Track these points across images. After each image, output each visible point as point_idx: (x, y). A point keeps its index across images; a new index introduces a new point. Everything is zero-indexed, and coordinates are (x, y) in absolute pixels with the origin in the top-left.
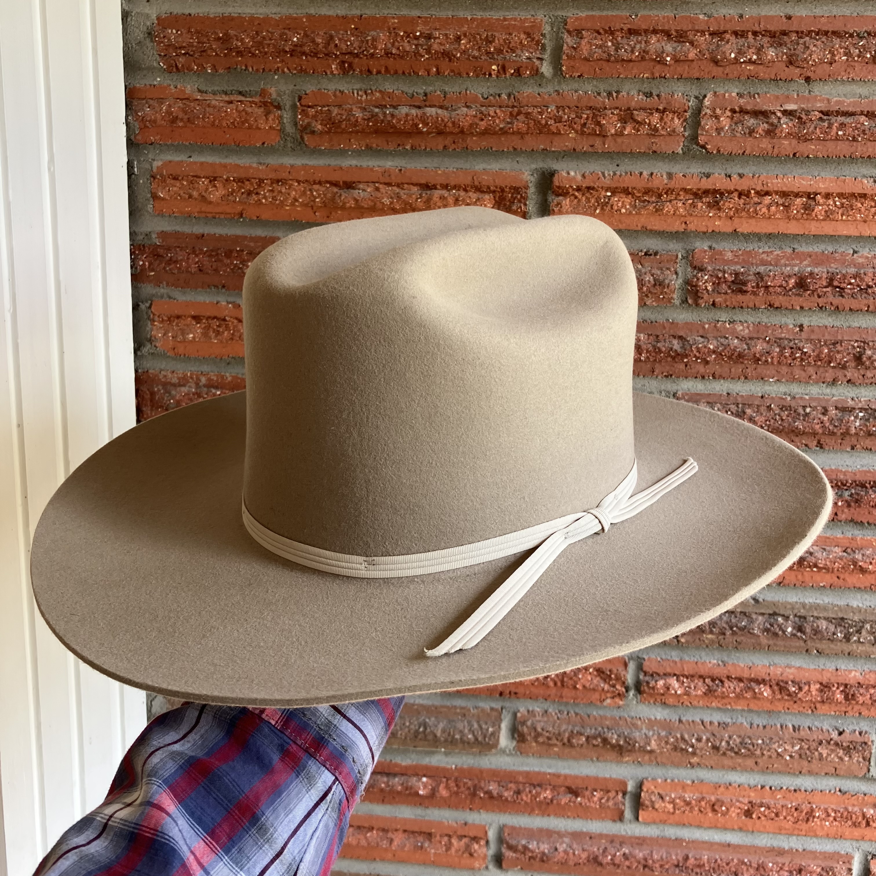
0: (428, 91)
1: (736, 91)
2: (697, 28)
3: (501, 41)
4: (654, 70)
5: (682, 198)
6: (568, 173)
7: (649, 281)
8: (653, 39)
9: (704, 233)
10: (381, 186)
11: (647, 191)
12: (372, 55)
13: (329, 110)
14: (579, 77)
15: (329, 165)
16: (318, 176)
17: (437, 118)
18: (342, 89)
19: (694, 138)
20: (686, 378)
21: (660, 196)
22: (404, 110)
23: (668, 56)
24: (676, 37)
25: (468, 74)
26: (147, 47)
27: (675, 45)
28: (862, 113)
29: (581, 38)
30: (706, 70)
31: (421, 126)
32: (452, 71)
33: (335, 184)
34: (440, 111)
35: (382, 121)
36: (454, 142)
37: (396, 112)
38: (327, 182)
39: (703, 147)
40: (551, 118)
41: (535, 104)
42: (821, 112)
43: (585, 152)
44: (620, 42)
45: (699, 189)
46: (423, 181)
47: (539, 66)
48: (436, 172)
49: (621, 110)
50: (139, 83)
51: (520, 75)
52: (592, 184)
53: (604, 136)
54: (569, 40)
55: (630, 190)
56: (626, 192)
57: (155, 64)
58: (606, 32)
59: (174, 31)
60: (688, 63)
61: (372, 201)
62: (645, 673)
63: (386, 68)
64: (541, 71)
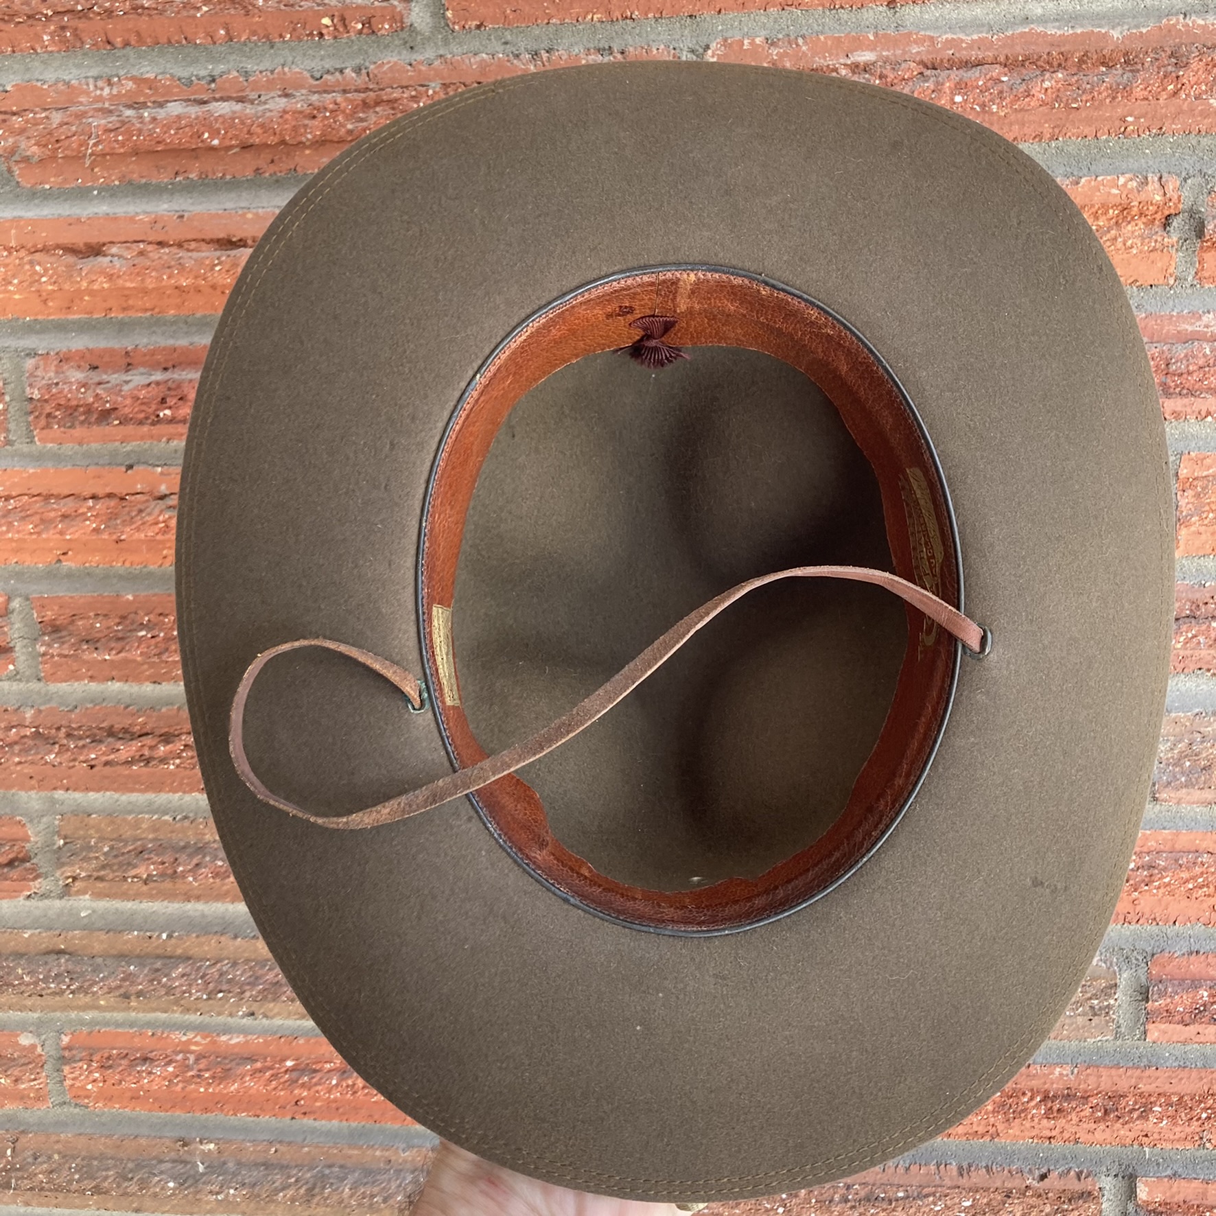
0: (216, 73)
1: (763, 33)
4: (612, 7)
10: (150, 248)
12: (109, 13)
13: (47, 117)
14: (478, 27)
15: (59, 215)
16: (43, 237)
17: (234, 119)
18: (67, 78)
22: (175, 109)
25: (281, 36)
28: (995, 62)
31: (206, 135)
32: (254, 33)
33: (71, 250)
34: (238, 107)
35: (140, 131)
36: (272, 161)
37: (161, 113)
38: (58, 247)
41: (404, 84)
42: (922, 63)
46: (221, 235)
47: (405, 13)
48: (244, 215)
51: (373, 32)
61: (138, 274)
63: (138, 34)
64: (407, 21)
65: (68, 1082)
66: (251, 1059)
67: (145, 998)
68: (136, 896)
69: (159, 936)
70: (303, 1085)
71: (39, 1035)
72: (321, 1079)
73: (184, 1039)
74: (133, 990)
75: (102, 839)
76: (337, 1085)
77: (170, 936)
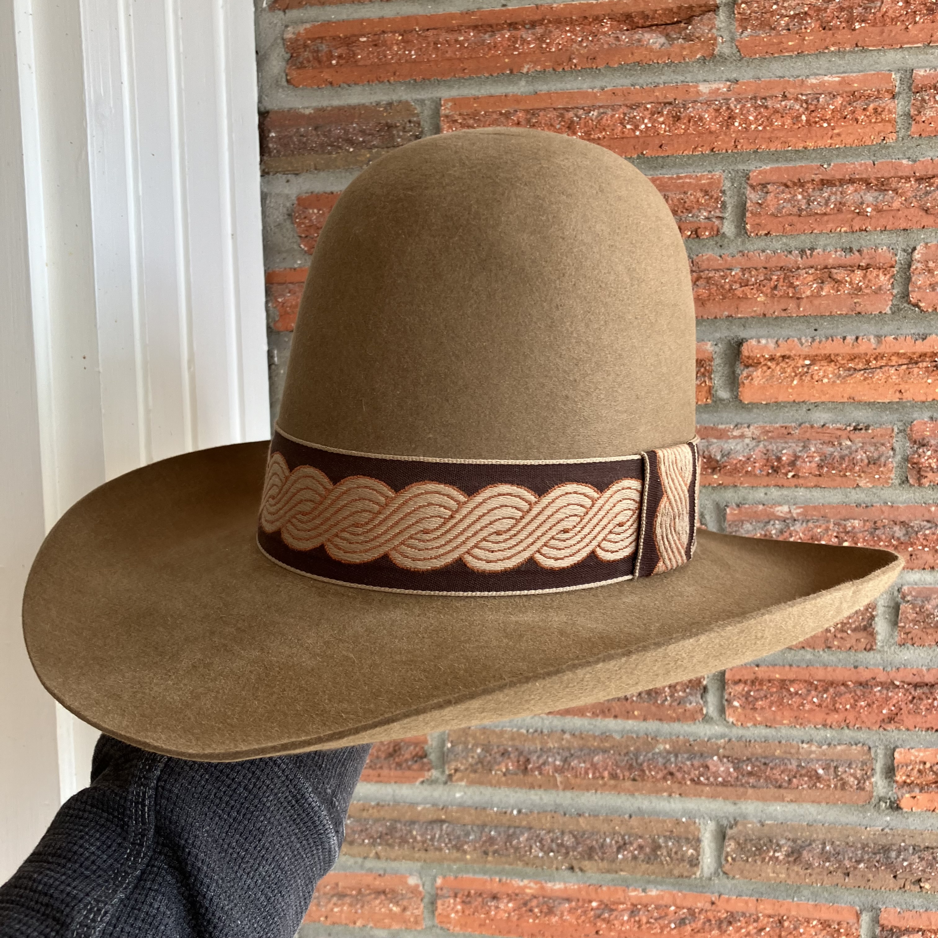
2: (900, 174)
3: (675, 200)
4: (853, 224)
5: (893, 363)
6: (759, 342)
7: (862, 460)
8: (850, 189)
9: (923, 402)
11: (853, 358)
14: (766, 235)
19: (905, 296)
20: (912, 569)
21: (868, 362)
23: (868, 206)
24: (876, 185)
26: (287, 230)
27: (876, 194)
29: (767, 193)
30: (915, 220)
39: (916, 305)
40: (735, 282)
41: (716, 268)
43: (777, 318)
44: (812, 194)
45: (914, 353)
47: (720, 226)
49: (816, 270)
50: (279, 267)
51: (698, 236)
52: (787, 353)
53: (798, 298)
54: (753, 196)
55: (833, 357)
56: (829, 359)
57: (295, 246)
58: (795, 184)
59: (316, 211)
60: (893, 213)
62: (883, 928)
64: (722, 231)
65: (439, 911)
66: (569, 900)
67: (499, 854)
68: (499, 784)
69: (512, 812)
70: (604, 920)
71: (421, 878)
72: (616, 916)
73: (521, 884)
74: (491, 849)
75: (476, 745)
76: (628, 921)
77: (519, 812)
